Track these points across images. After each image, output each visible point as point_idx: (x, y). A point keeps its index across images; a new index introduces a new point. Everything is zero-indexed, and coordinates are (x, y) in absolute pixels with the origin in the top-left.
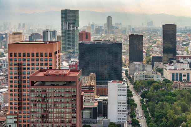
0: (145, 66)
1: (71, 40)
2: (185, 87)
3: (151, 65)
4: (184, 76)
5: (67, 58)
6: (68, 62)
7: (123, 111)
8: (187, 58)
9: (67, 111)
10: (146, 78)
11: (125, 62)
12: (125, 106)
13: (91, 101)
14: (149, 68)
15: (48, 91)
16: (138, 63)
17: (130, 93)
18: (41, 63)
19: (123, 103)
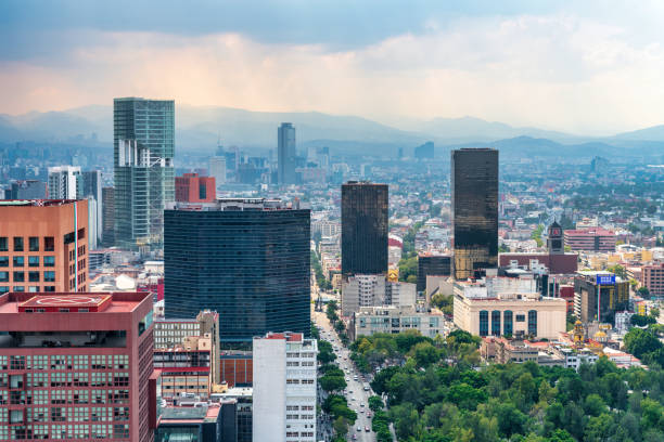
0: (394, 287)
1: (148, 201)
2: (518, 356)
3: (414, 286)
4: (521, 318)
5: (134, 263)
6: (135, 275)
7: (304, 434)
8: (532, 261)
9: (99, 432)
10: (393, 326)
11: (331, 276)
12: (311, 417)
13: (196, 404)
14: (406, 295)
15: (33, 365)
16: (371, 278)
17: (338, 378)
18: (15, 273)
19: (304, 408)
